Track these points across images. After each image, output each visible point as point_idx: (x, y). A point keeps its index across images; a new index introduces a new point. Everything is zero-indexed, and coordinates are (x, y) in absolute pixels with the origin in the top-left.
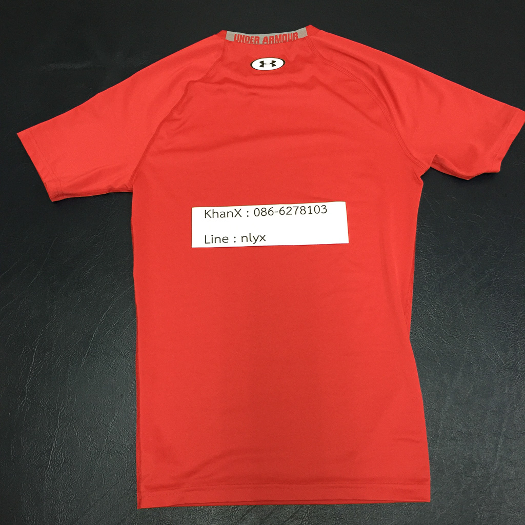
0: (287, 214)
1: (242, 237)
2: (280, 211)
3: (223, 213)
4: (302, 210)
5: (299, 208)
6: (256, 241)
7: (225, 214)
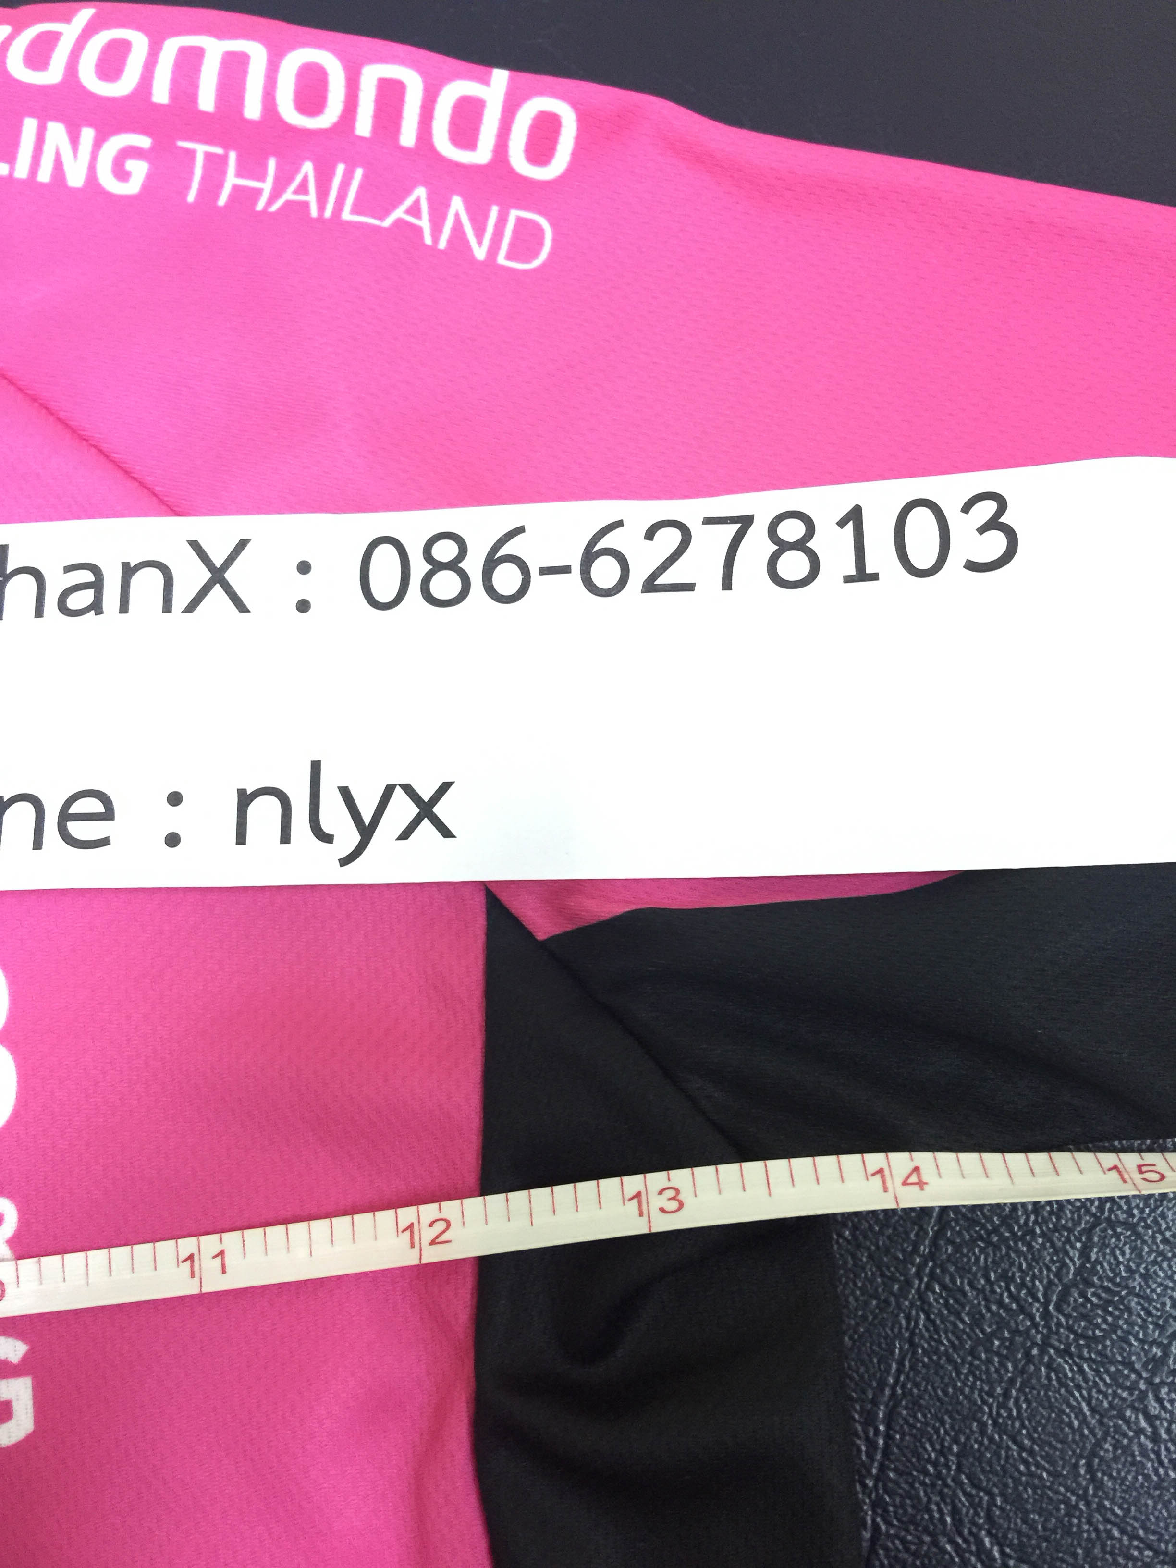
0: (650, 586)
1: (245, 799)
2: (589, 556)
3: (87, 576)
4: (783, 546)
5: (758, 534)
6: (367, 832)
7: (97, 586)
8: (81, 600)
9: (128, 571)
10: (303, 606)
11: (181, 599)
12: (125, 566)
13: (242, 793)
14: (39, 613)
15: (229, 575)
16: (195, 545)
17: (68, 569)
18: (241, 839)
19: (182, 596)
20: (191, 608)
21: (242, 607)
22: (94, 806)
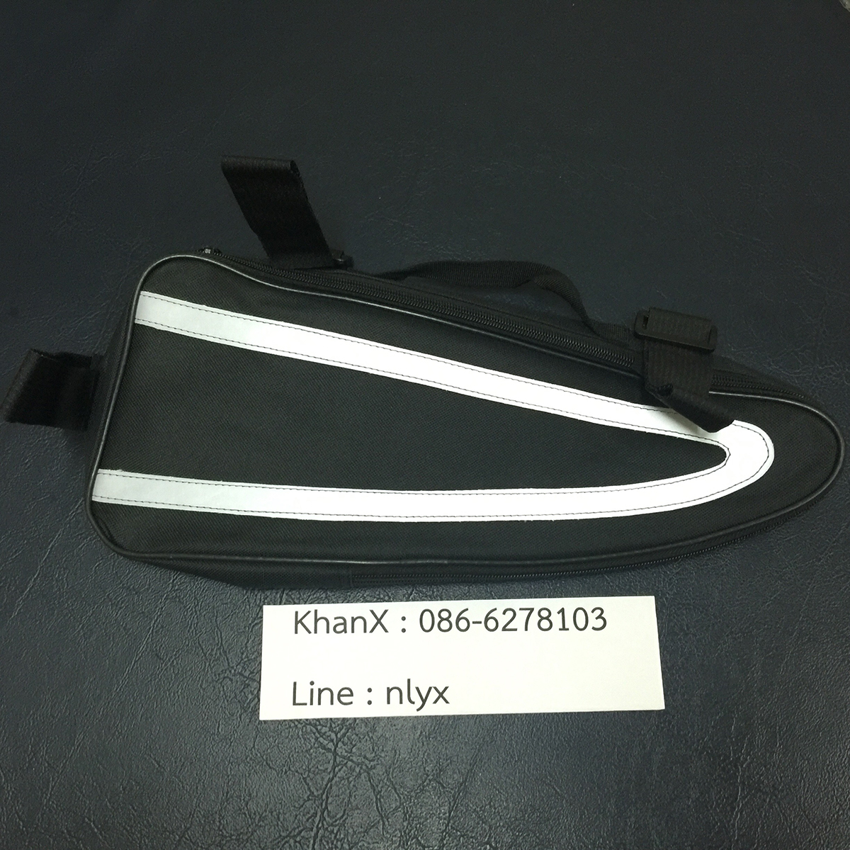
0: (504, 629)
2: (487, 619)
4: (542, 618)
5: (535, 613)
6: (424, 701)
7: (345, 624)
8: (340, 628)
9: (353, 620)
10: (404, 630)
11: (369, 629)
12: (353, 618)
13: (388, 688)
14: (328, 632)
15: (382, 621)
16: (372, 612)
17: (335, 618)
18: (389, 703)
19: (369, 628)
20: (372, 631)
21: (386, 631)
22: (348, 693)
